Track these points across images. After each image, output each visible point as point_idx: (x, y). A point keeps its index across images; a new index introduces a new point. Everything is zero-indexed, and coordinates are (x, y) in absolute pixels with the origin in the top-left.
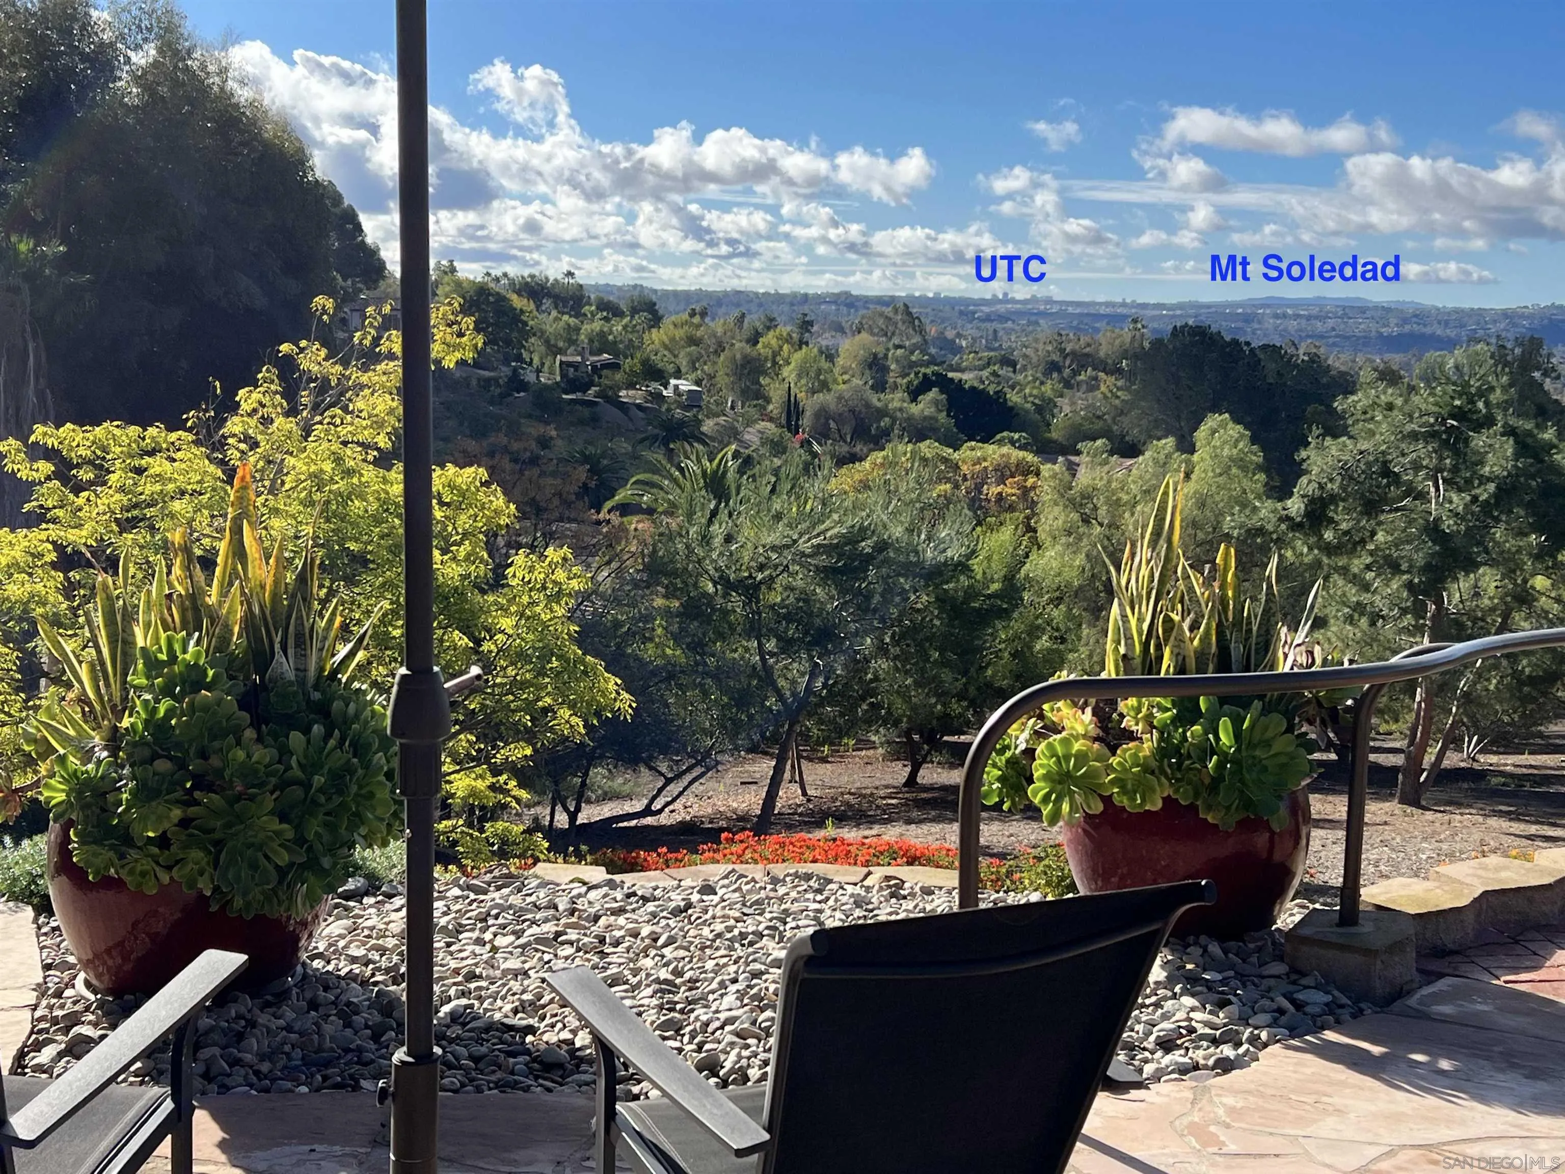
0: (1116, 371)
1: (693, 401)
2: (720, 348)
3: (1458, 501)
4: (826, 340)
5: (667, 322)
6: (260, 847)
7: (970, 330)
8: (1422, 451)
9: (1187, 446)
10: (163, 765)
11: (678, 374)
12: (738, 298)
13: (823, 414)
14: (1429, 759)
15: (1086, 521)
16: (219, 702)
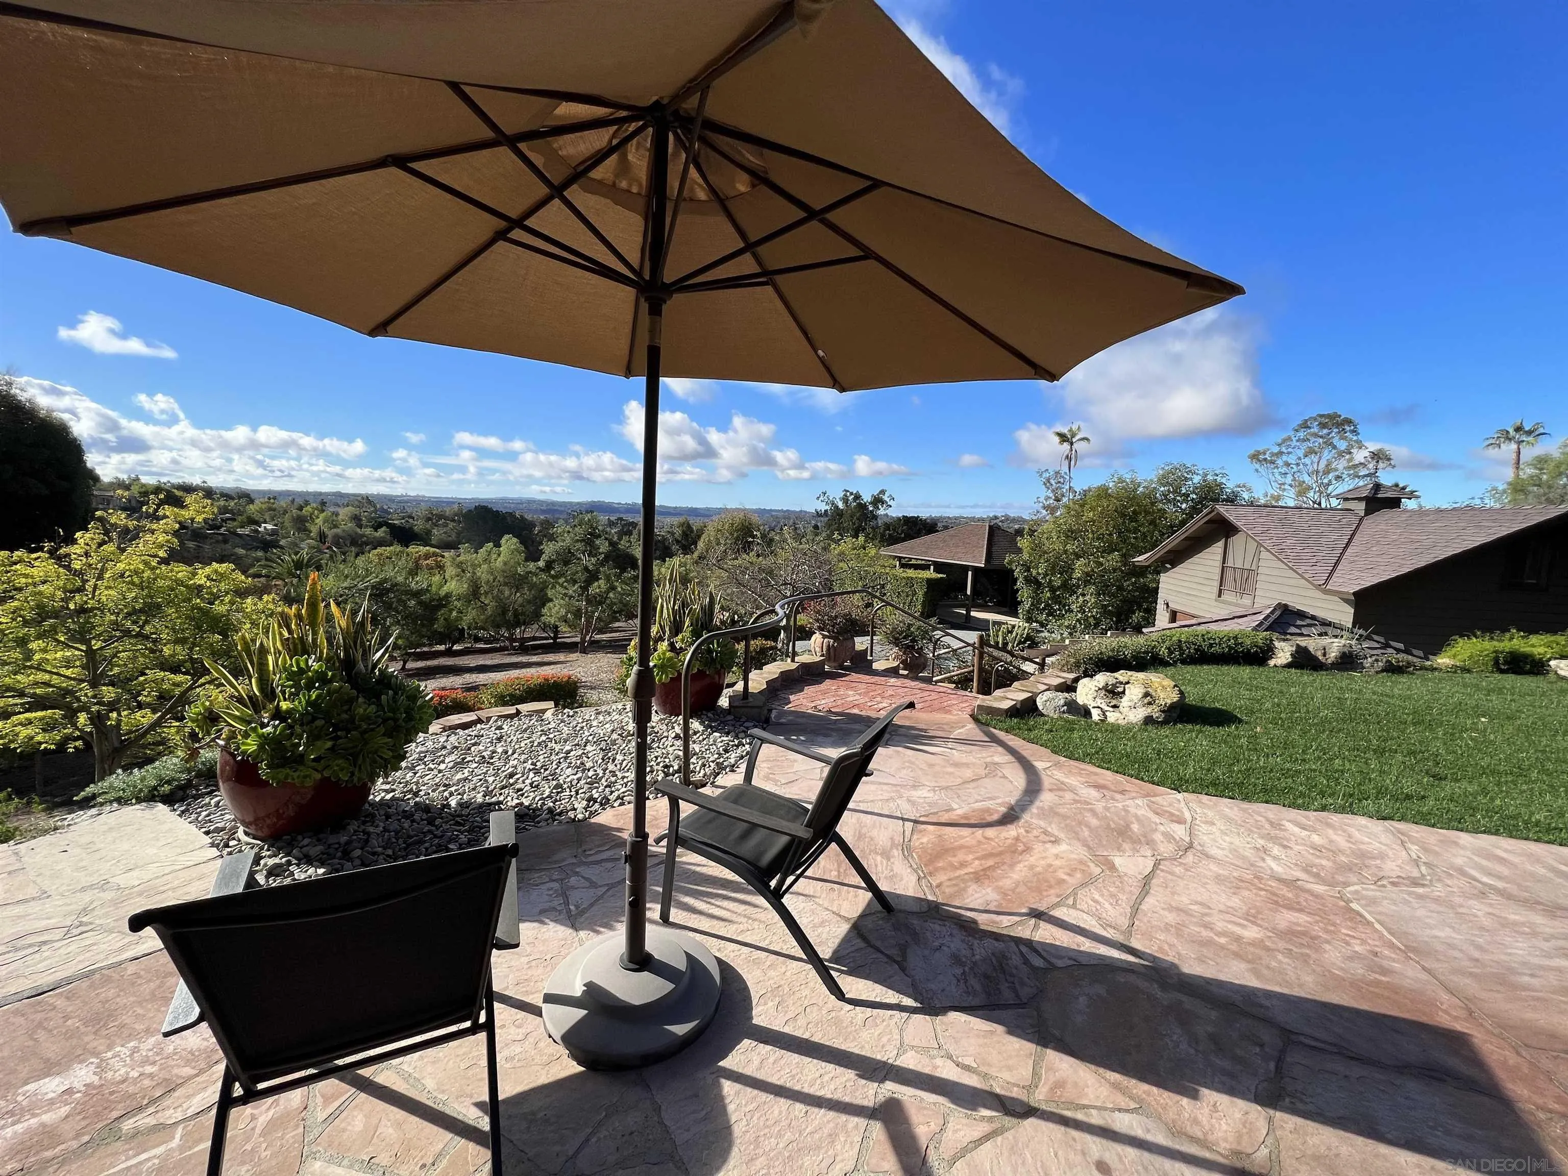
0: (453, 520)
1: (274, 533)
2: (285, 512)
3: (593, 560)
4: (332, 509)
5: (257, 502)
6: (376, 752)
7: (394, 506)
8: (579, 545)
9: (498, 545)
10: (320, 723)
11: (265, 522)
12: (288, 493)
13: (337, 538)
14: (588, 638)
15: (463, 571)
16: (341, 687)
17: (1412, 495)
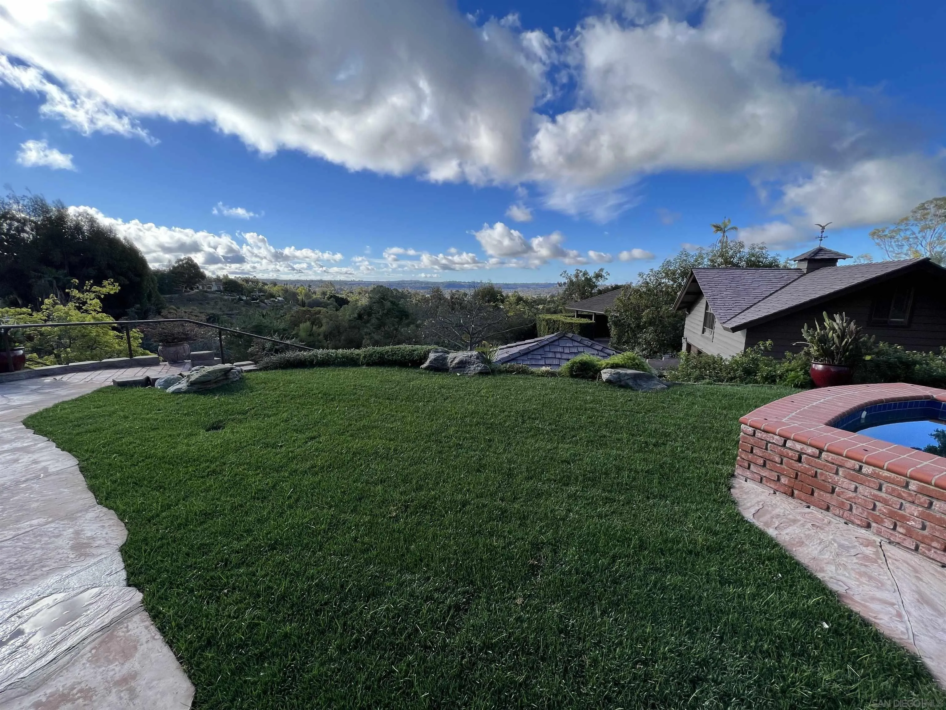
1: (282, 302)
2: (289, 291)
4: (314, 289)
7: (347, 287)
11: (279, 297)
17: (844, 257)
